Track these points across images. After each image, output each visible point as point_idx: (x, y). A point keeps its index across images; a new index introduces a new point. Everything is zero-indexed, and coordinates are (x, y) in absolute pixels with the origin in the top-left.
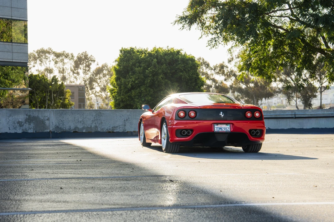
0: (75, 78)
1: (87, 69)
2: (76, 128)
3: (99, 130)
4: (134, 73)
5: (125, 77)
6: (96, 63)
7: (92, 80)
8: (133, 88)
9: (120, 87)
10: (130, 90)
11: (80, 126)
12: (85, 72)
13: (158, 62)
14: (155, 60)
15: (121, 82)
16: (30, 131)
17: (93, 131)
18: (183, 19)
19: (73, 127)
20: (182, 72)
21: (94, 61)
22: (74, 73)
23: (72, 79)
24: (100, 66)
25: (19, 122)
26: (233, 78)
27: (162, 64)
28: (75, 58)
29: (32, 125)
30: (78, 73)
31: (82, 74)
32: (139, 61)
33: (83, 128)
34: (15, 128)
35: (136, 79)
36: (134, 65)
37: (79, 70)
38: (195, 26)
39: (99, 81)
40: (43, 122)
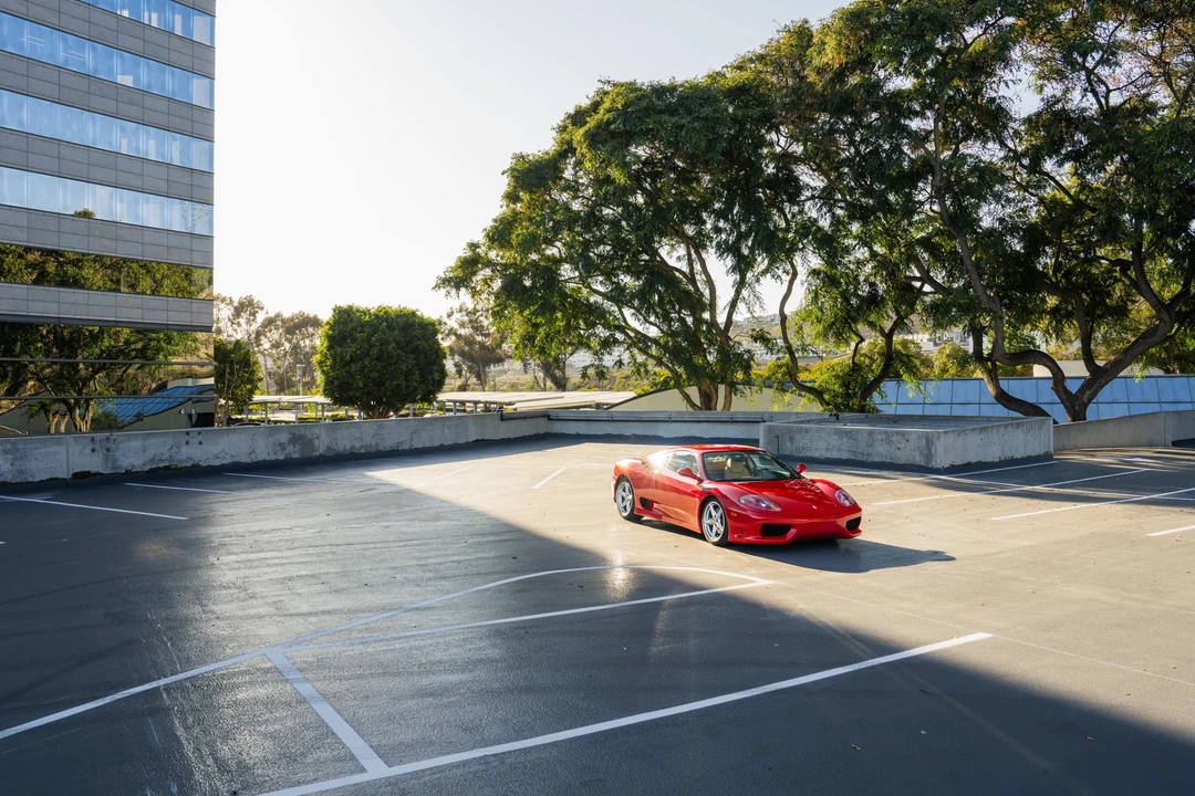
0: (235, 330)
1: (252, 318)
2: (353, 447)
3: (381, 448)
4: (354, 340)
5: (341, 346)
6: (264, 311)
7: (258, 334)
8: (352, 360)
9: (334, 359)
10: (348, 364)
11: (357, 445)
12: (248, 322)
13: (387, 327)
14: (385, 324)
15: (336, 352)
16: (295, 456)
17: (374, 450)
18: (445, 282)
19: (348, 447)
20: (419, 339)
21: (262, 308)
22: (233, 323)
23: (231, 332)
24: (272, 315)
25: (280, 444)
26: (453, 338)
27: (393, 330)
28: (236, 304)
29: (298, 447)
30: (239, 324)
31: (244, 326)
32: (363, 325)
33: (362, 447)
34: (275, 453)
35: (357, 349)
36: (354, 329)
37: (240, 320)
38: (463, 290)
39: (268, 335)
40: (311, 442)
